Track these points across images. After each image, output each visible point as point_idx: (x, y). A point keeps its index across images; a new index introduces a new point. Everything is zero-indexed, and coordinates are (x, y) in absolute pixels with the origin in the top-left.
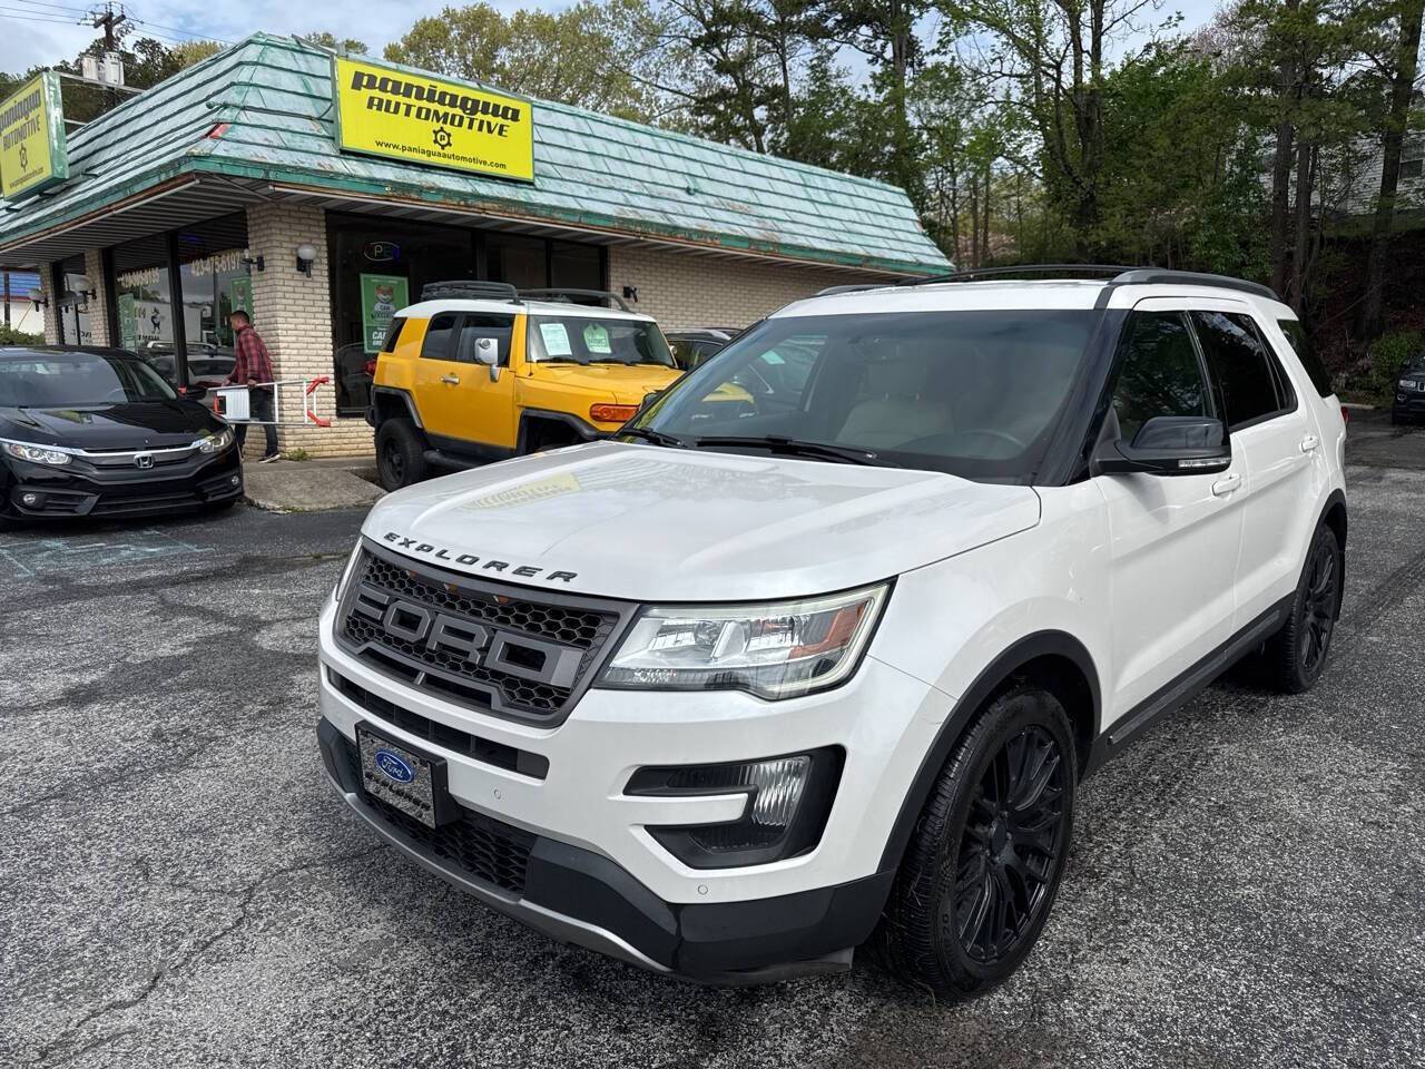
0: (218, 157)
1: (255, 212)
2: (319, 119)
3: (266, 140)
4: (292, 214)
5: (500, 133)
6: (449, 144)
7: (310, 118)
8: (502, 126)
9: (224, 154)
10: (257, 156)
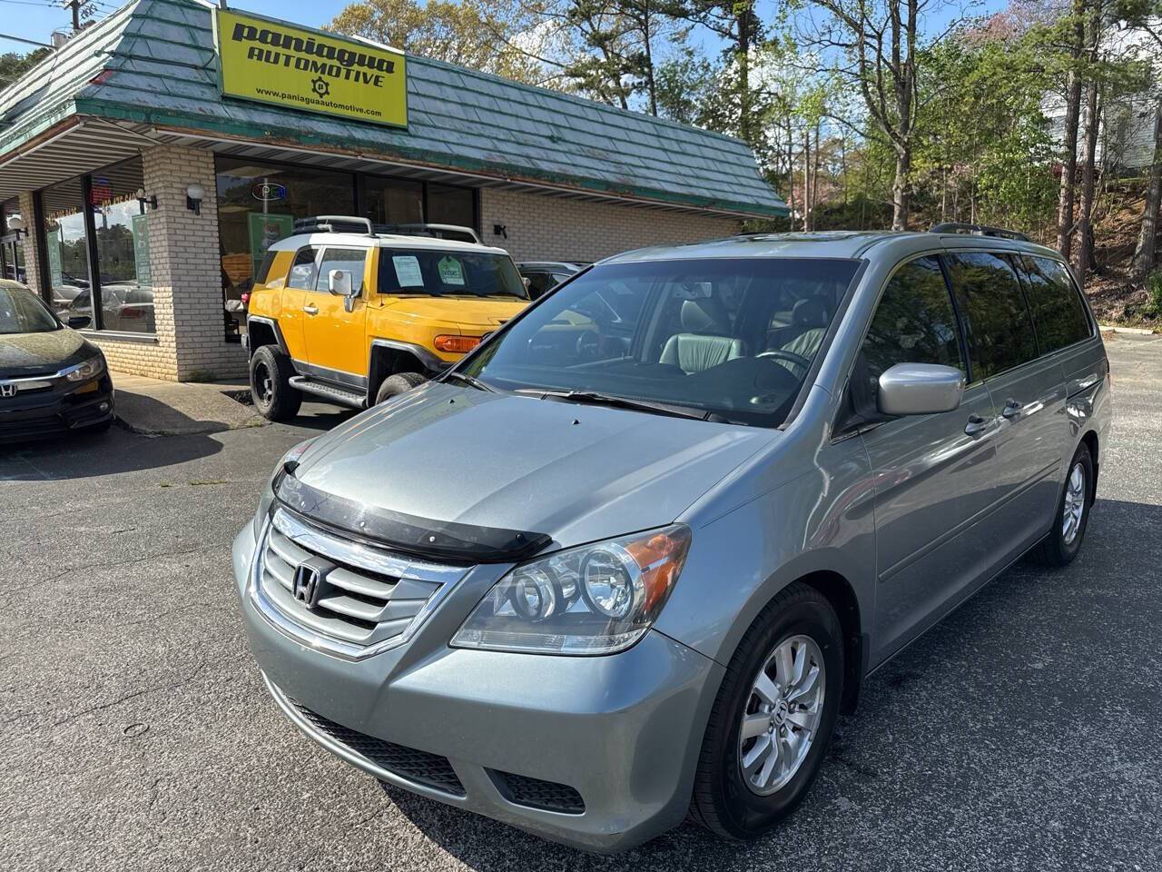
0: (99, 100)
1: (149, 155)
2: (204, 68)
3: (150, 86)
4: (183, 156)
5: (376, 84)
6: (327, 92)
7: (196, 67)
8: (377, 77)
9: (106, 98)
10: (139, 101)
